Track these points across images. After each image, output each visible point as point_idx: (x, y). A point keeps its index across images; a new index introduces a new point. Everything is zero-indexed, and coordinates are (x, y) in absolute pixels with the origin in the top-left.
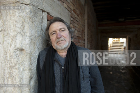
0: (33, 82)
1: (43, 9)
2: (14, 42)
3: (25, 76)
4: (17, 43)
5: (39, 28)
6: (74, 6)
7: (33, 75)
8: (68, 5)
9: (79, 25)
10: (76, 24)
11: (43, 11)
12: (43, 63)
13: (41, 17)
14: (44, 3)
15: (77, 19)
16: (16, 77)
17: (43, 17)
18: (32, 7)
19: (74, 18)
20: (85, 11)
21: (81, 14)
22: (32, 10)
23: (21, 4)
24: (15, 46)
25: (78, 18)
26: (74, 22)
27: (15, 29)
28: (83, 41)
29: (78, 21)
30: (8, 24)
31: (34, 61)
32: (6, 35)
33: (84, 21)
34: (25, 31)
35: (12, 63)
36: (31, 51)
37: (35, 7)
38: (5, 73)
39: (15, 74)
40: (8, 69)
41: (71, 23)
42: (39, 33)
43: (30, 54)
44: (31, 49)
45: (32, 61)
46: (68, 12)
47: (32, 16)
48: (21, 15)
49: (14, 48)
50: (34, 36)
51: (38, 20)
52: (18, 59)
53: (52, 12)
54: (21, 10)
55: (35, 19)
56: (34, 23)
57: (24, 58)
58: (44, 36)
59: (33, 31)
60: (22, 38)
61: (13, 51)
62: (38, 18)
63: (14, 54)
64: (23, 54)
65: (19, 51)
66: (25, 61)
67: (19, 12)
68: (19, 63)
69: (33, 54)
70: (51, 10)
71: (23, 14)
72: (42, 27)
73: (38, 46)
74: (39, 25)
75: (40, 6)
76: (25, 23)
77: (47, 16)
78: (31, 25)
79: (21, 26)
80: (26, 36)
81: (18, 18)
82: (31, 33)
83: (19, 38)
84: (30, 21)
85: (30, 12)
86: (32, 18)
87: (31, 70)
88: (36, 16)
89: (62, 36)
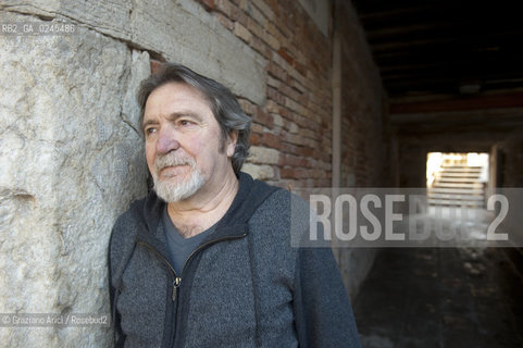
1: (128, 38)
3: (34, 300)
5: (107, 113)
6: (285, 35)
8: (255, 31)
9: (305, 107)
10: (290, 98)
13: (120, 68)
14: (136, 16)
15: (296, 85)
19: (284, 78)
20: (332, 56)
21: (315, 66)
25: (302, 82)
26: (281, 93)
28: (325, 161)
29: (301, 93)
31: (82, 238)
33: (331, 90)
34: (37, 120)
36: (61, 201)
41: (268, 98)
42: (109, 130)
43: (57, 211)
44: (61, 193)
45: (67, 241)
46: (256, 57)
47: (71, 61)
48: (18, 60)
50: (81, 141)
51: (101, 78)
52: (5, 232)
53: (175, 51)
54: (19, 41)
55: (84, 77)
56: (80, 90)
57: (32, 229)
58: (131, 141)
59: (76, 120)
60: (22, 149)
62: (104, 73)
64: (33, 212)
65: (12, 202)
66: (35, 241)
67: (11, 49)
68: (10, 247)
69: (74, 213)
70: (171, 45)
71: (29, 53)
72: (121, 106)
73: (101, 180)
74: (105, 101)
75: (113, 27)
76: (38, 91)
77: (152, 66)
78: (63, 97)
79: (17, 100)
80: (39, 142)
81: (8, 70)
82: (61, 128)
83: (11, 150)
84: (61, 82)
85: (59, 46)
86: (67, 71)
87: (61, 279)
88: (90, 64)
89: (179, 146)
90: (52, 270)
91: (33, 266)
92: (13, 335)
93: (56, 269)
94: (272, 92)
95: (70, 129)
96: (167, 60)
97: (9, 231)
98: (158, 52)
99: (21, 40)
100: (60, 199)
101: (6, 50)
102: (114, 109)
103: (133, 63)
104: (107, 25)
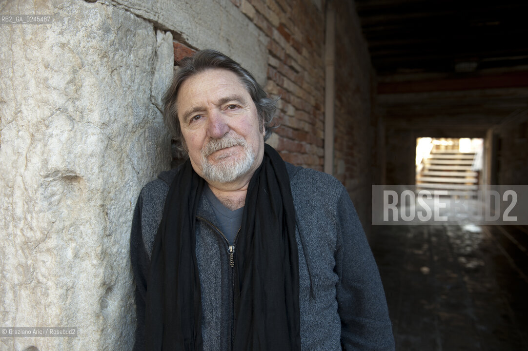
0: (116, 304)
1: (156, 19)
2: (39, 146)
3: (83, 279)
4: (50, 151)
5: (140, 95)
6: (284, 11)
7: (114, 277)
9: (301, 87)
10: (289, 79)
11: (157, 27)
12: (154, 232)
13: (150, 48)
15: (293, 64)
16: (50, 284)
17: (156, 52)
18: (111, 9)
19: (283, 57)
20: (325, 32)
21: (309, 42)
22: (109, 21)
24: (45, 162)
25: (299, 60)
26: (280, 72)
27: (44, 95)
28: (318, 146)
29: (297, 72)
30: (18, 74)
31: (121, 220)
32: (10, 118)
33: (323, 69)
34: (84, 103)
35: (31, 229)
36: (106, 183)
37: (122, 12)
38: (7, 267)
39: (43, 270)
40: (17, 251)
41: (269, 78)
42: (142, 112)
43: (102, 192)
44: (106, 175)
45: (111, 222)
46: (259, 35)
47: (113, 43)
48: (66, 42)
49: (40, 171)
50: (121, 123)
51: (135, 60)
52: (55, 213)
53: (192, 31)
54: (66, 23)
55: (123, 59)
56: (119, 72)
57: (81, 210)
58: (159, 123)
59: (117, 103)
60: (71, 131)
61: (36, 181)
62: (137, 54)
63: (39, 195)
64: (77, 193)
65: (60, 183)
66: (84, 221)
67: (59, 31)
68: (61, 227)
69: (116, 195)
70: (189, 25)
71: (76, 35)
72: (151, 88)
73: (136, 162)
74: (138, 83)
75: (144, 7)
76: (85, 73)
77: (174, 47)
78: (106, 79)
79: (66, 82)
80: (86, 124)
81: (57, 53)
82: (105, 111)
83: (61, 132)
84: (105, 64)
85: (103, 28)
86: (110, 53)
87: (106, 258)
88: (127, 46)
89: (230, 128)
90: (99, 250)
91: (82, 246)
92: (64, 314)
93: (102, 249)
94: (273, 72)
95: (112, 112)
96: (186, 41)
97: (59, 211)
98: (179, 32)
99: (68, 22)
100: (105, 180)
101: (54, 32)
102: (145, 92)
103: (158, 44)
104: (140, 5)
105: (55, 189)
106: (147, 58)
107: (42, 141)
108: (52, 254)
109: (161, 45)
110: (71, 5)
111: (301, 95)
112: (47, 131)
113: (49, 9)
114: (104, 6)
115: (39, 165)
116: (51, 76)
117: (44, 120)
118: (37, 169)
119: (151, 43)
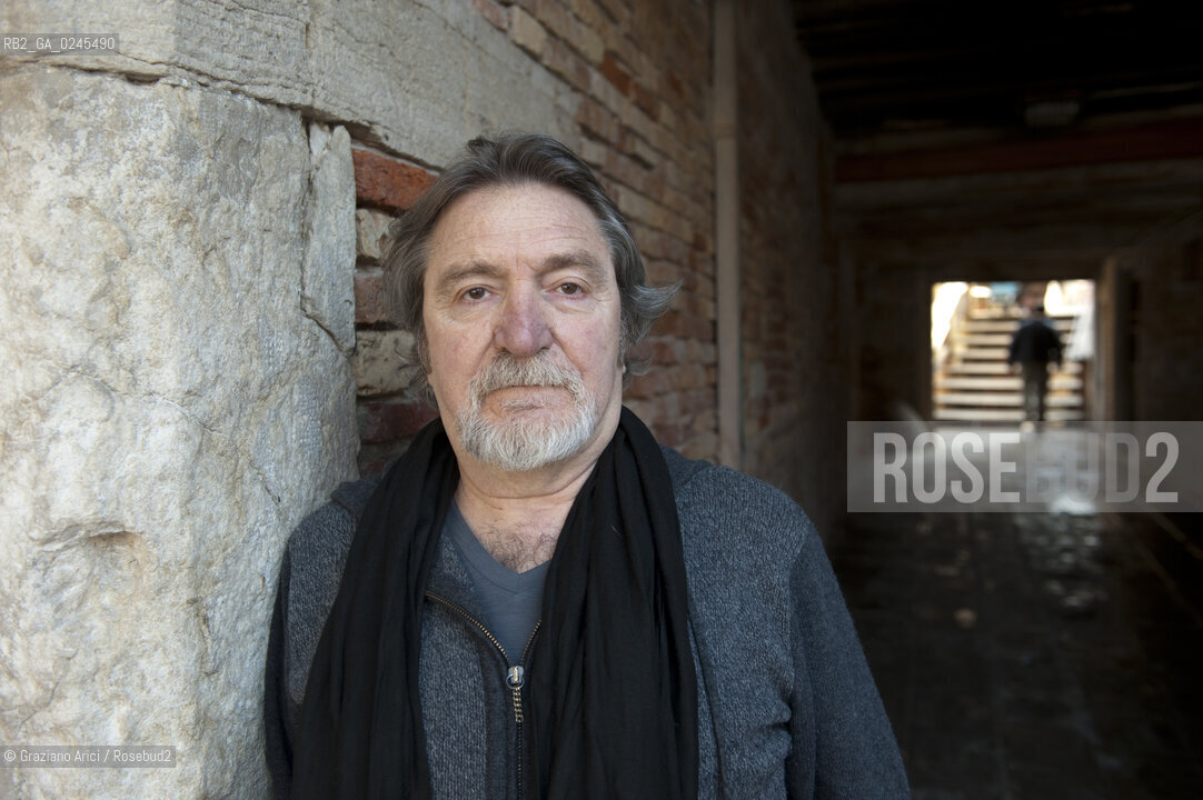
1: (307, 100)
2: (25, 463)
4: (54, 476)
5: (278, 300)
6: (613, 19)
7: (228, 776)
8: (555, 24)
9: (658, 203)
10: (632, 188)
11: (310, 118)
13: (296, 179)
14: (318, 36)
15: (640, 149)
17: (310, 182)
18: (195, 96)
19: (613, 134)
20: (711, 53)
21: (675, 85)
22: (194, 129)
23: (81, 79)
24: (43, 505)
25: (652, 135)
26: (609, 176)
27: (33, 334)
28: (702, 340)
29: (647, 166)
31: (241, 626)
33: (710, 148)
34: (137, 345)
35: (12, 675)
36: (200, 541)
37: (222, 99)
42: (283, 344)
43: (192, 567)
44: (199, 520)
45: (217, 640)
46: (558, 93)
47: (203, 185)
48: (83, 193)
49: (31, 529)
50: (232, 383)
51: (262, 215)
52: (71, 632)
53: (397, 113)
54: (83, 143)
55: (230, 218)
56: (223, 255)
57: (138, 618)
58: (323, 363)
59: (218, 334)
60: (107, 420)
61: (21, 554)
62: (265, 201)
63: (28, 589)
64: (128, 572)
65: (81, 553)
66: (148, 646)
67: (64, 165)
68: (90, 668)
69: (226, 567)
70: (389, 101)
71: (108, 172)
72: (302, 278)
73: (273, 475)
74: (271, 271)
75: (279, 76)
76: (137, 269)
77: (355, 163)
78: (192, 278)
79: (88, 296)
80: (145, 398)
81: (62, 221)
82: (193, 359)
83: (81, 425)
84: (186, 240)
85: (177, 148)
86: (198, 209)
87: (209, 732)
88: (239, 183)
89: (555, 339)
90: (189, 714)
91: (145, 710)
93: (198, 711)
95: (209, 359)
96: (384, 141)
97: (82, 627)
98: (365, 123)
99: (88, 140)
100: (198, 536)
101: (51, 168)
102: (288, 291)
103: (314, 161)
104: (267, 73)
105: (69, 568)
106: (290, 205)
107: (33, 451)
108: (70, 737)
109: (321, 161)
110: (91, 97)
111: (659, 223)
112: (43, 425)
113: (36, 111)
114: (179, 91)
115: (27, 511)
116: (48, 285)
117: (35, 398)
118: (21, 523)
119: (298, 164)
